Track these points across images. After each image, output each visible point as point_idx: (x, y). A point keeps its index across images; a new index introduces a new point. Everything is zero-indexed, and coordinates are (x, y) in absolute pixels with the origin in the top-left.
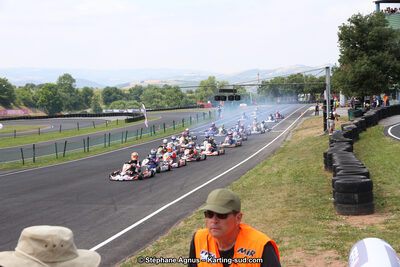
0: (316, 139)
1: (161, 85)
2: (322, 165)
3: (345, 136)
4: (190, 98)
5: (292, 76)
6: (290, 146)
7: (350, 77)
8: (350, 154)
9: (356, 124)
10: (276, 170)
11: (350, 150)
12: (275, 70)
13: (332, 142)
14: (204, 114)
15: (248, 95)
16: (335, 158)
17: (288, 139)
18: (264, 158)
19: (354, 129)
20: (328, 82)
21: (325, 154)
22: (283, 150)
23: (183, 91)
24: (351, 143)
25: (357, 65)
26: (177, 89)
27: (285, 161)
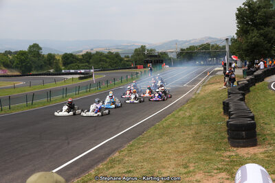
0: (219, 92)
1: (106, 52)
2: (222, 110)
3: (239, 89)
4: (127, 61)
5: (202, 45)
6: (199, 96)
7: (244, 46)
8: (243, 102)
9: (248, 81)
10: (187, 114)
11: (243, 99)
12: (190, 41)
13: (229, 93)
14: (137, 73)
15: (170, 59)
16: (231, 105)
17: (198, 92)
18: (180, 106)
19: (246, 84)
20: (227, 49)
21: (224, 103)
22: (194, 100)
23: (122, 56)
24: (244, 95)
25: (249, 37)
26: (117, 55)
27: (195, 108)
